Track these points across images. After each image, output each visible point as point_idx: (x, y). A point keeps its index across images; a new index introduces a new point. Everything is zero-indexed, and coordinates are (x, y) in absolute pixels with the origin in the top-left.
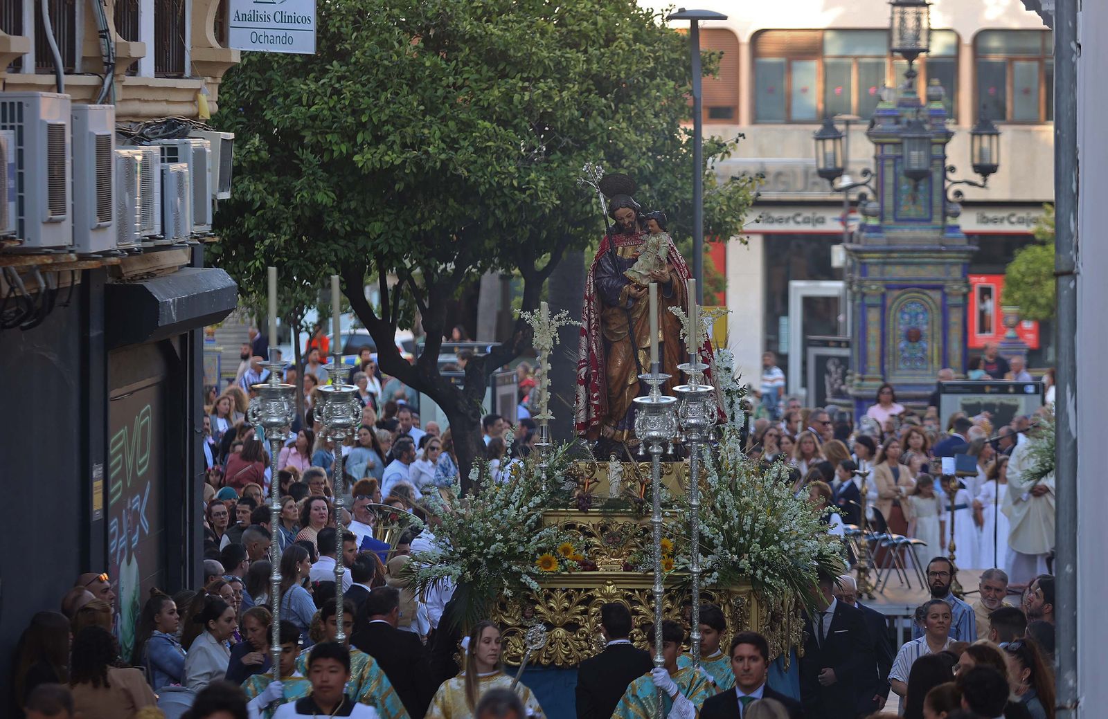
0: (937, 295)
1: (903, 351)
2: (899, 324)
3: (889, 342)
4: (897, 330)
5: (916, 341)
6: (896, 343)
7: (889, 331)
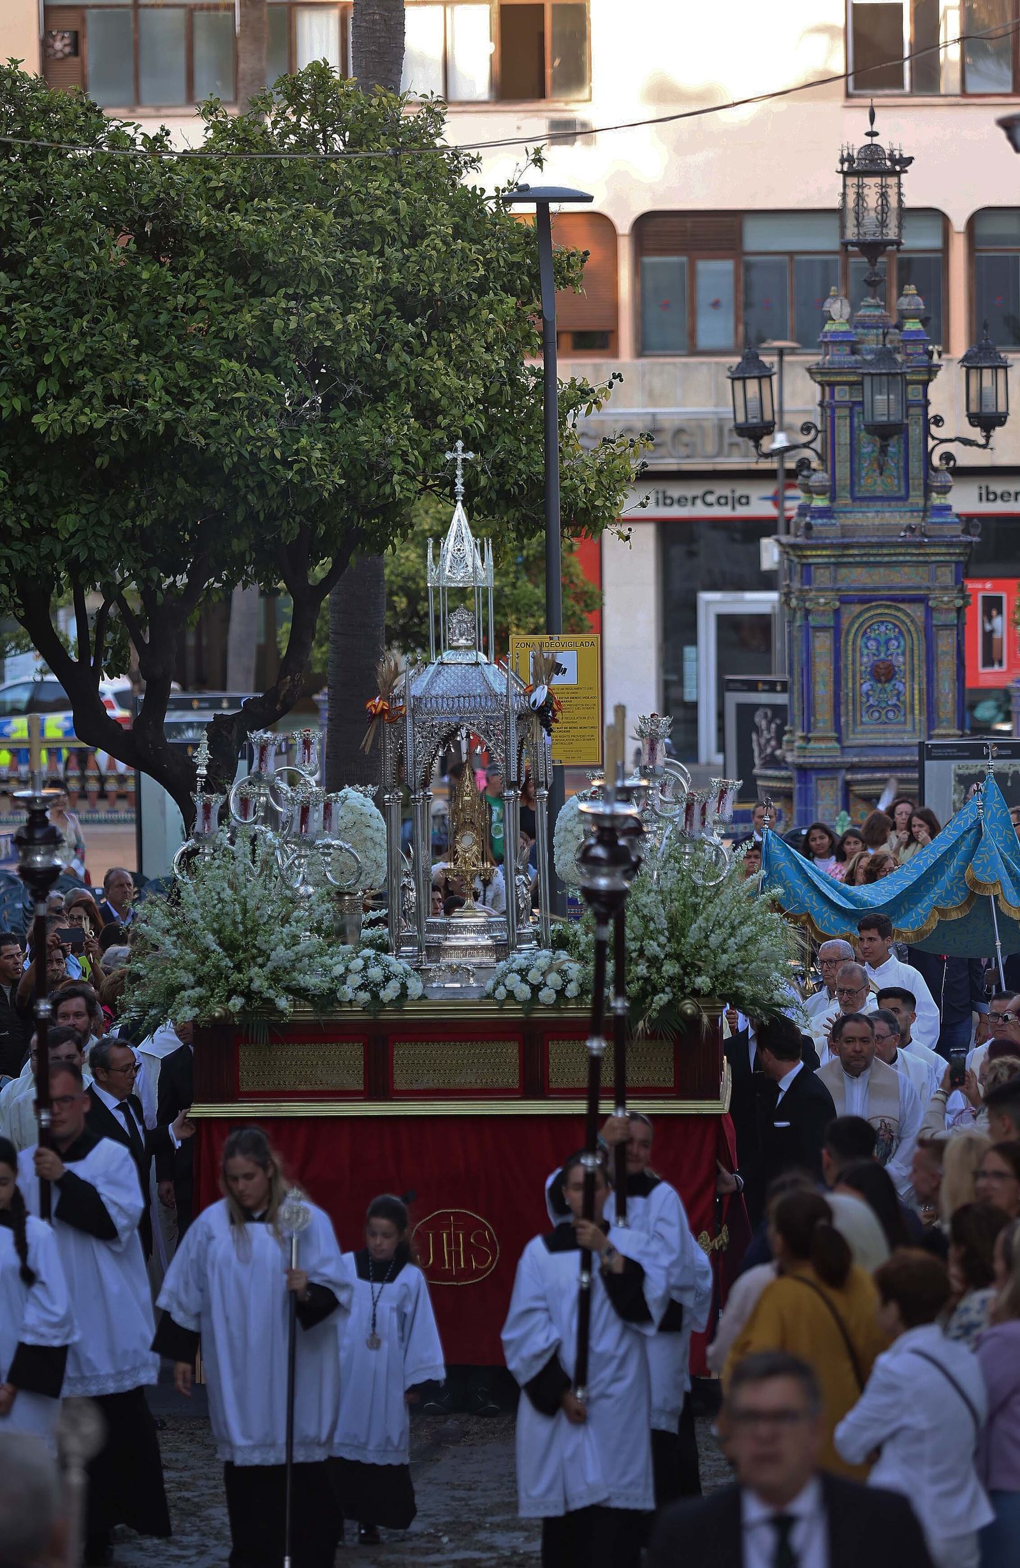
0: (917, 611)
1: (868, 696)
2: (862, 655)
3: (847, 683)
4: (858, 665)
5: (888, 681)
6: (858, 685)
7: (846, 666)
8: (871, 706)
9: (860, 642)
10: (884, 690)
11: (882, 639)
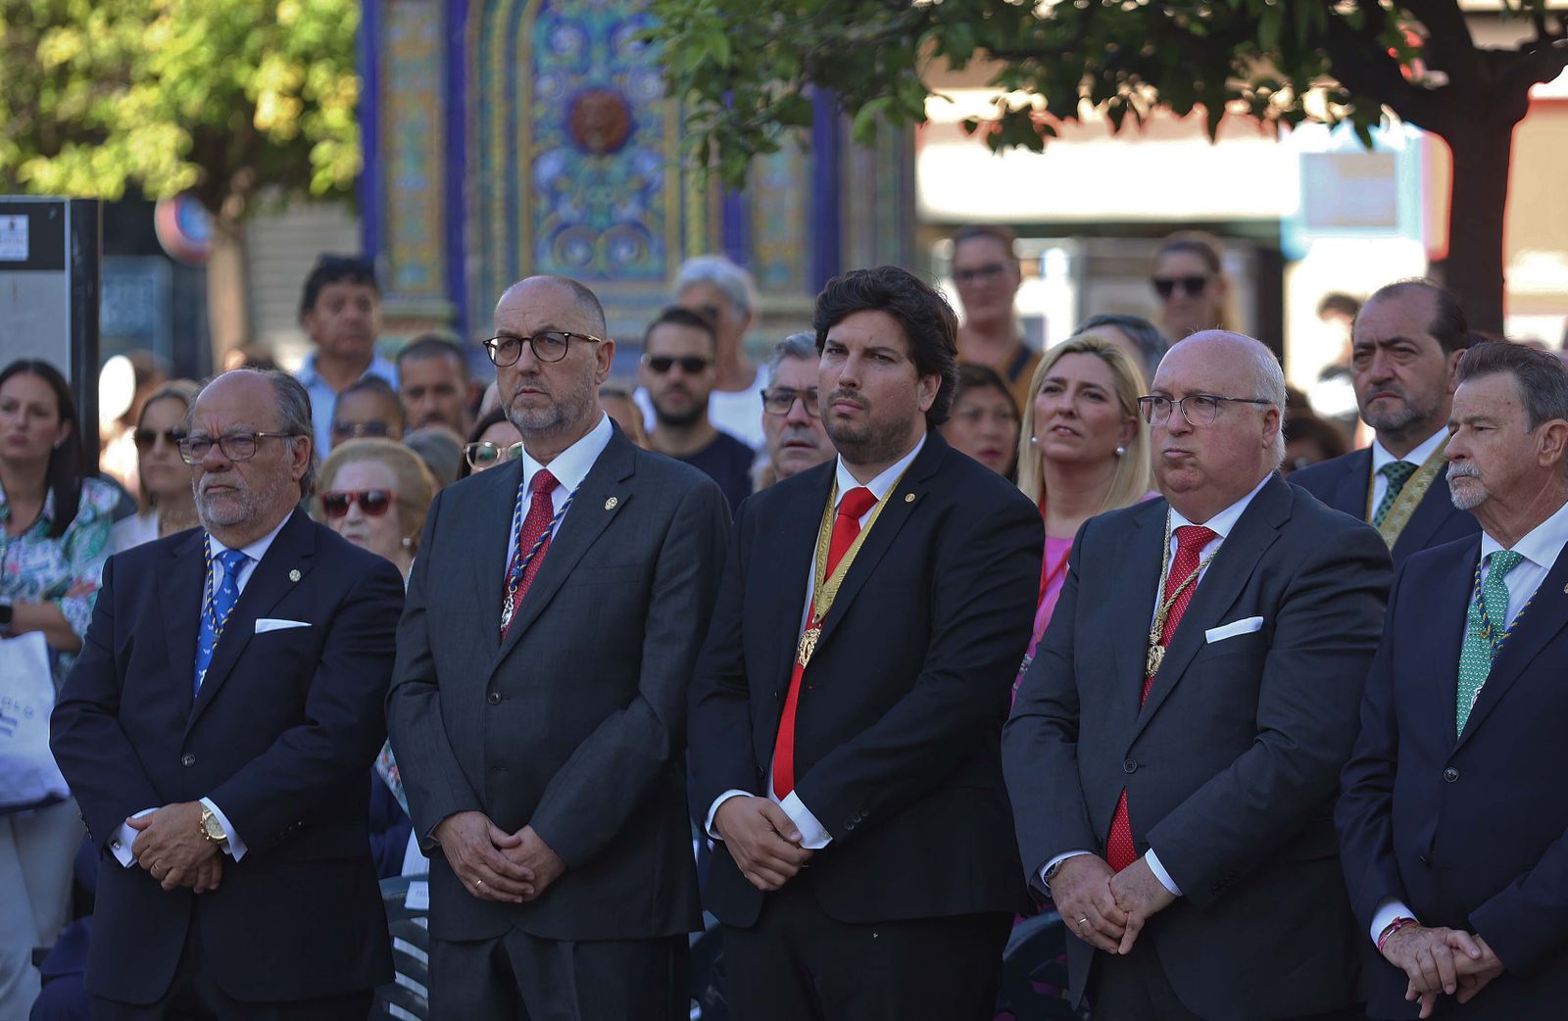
1: (555, 195)
2: (535, 72)
3: (485, 153)
4: (522, 98)
5: (614, 147)
6: (522, 163)
7: (483, 104)
8: (564, 226)
9: (529, 32)
10: (600, 179)
11: (598, 24)
